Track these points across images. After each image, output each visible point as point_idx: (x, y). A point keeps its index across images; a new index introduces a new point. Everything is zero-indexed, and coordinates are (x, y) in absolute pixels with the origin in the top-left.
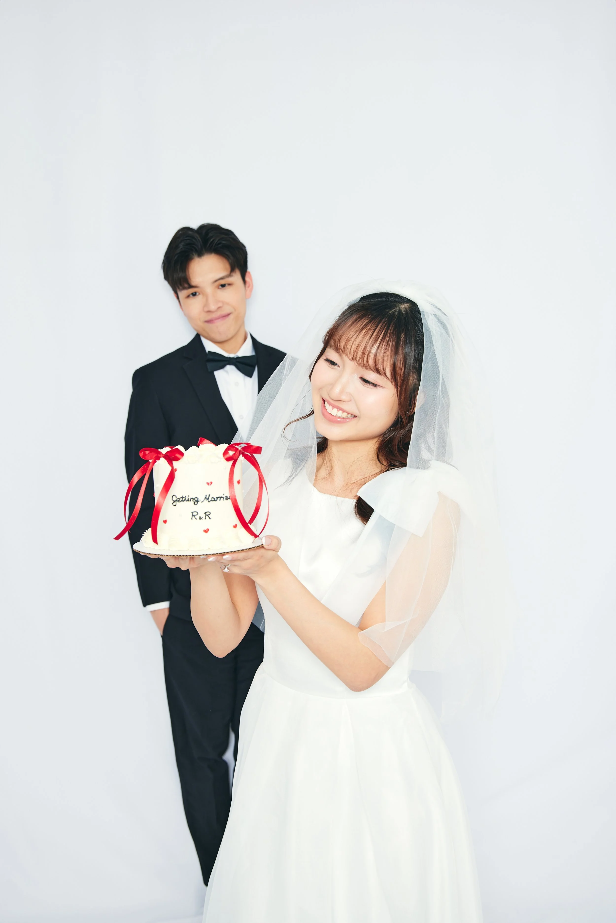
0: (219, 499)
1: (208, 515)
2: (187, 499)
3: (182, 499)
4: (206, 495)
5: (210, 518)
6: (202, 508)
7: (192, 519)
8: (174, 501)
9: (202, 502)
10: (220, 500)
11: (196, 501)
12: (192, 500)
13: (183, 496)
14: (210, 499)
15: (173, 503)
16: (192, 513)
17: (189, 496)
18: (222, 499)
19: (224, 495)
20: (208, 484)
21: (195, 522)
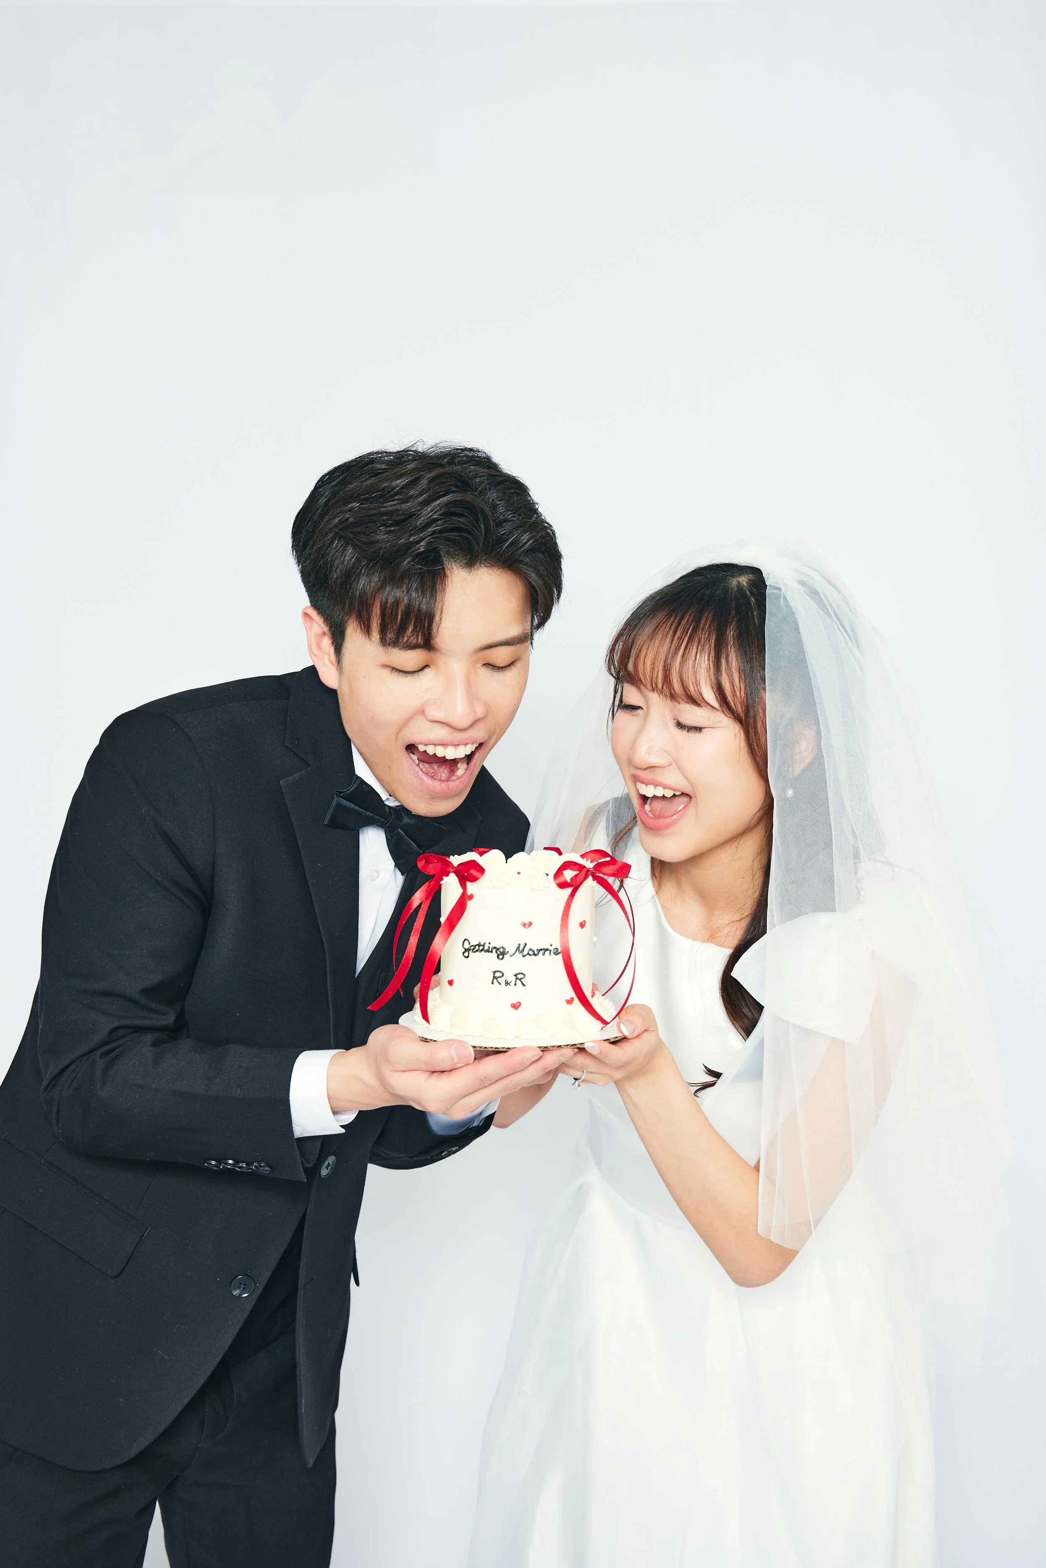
0: (541, 952)
1: (520, 980)
2: (486, 948)
3: (479, 948)
4: (519, 945)
5: (523, 984)
6: (511, 965)
7: (493, 983)
8: (466, 950)
9: (511, 956)
10: (544, 954)
11: (501, 953)
12: (494, 950)
13: (480, 943)
14: (525, 952)
15: (463, 953)
16: (494, 972)
17: (489, 943)
18: (547, 952)
19: (551, 946)
20: (524, 925)
21: (499, 989)
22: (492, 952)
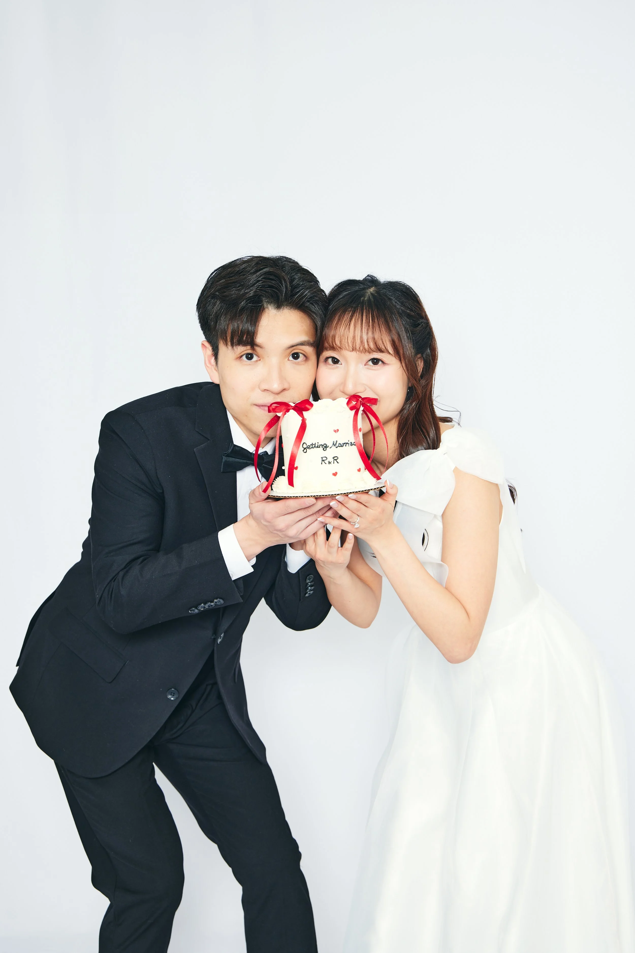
0: (345, 445)
1: (336, 460)
2: (316, 446)
3: (313, 446)
4: (334, 442)
5: (338, 462)
6: (330, 453)
7: (322, 464)
8: (305, 449)
9: (330, 448)
10: (346, 446)
12: (321, 446)
13: (312, 443)
14: (337, 445)
15: (303, 451)
16: (322, 458)
17: (318, 443)
18: (347, 445)
19: (349, 441)
20: (335, 431)
21: (326, 466)
22: (320, 447)
